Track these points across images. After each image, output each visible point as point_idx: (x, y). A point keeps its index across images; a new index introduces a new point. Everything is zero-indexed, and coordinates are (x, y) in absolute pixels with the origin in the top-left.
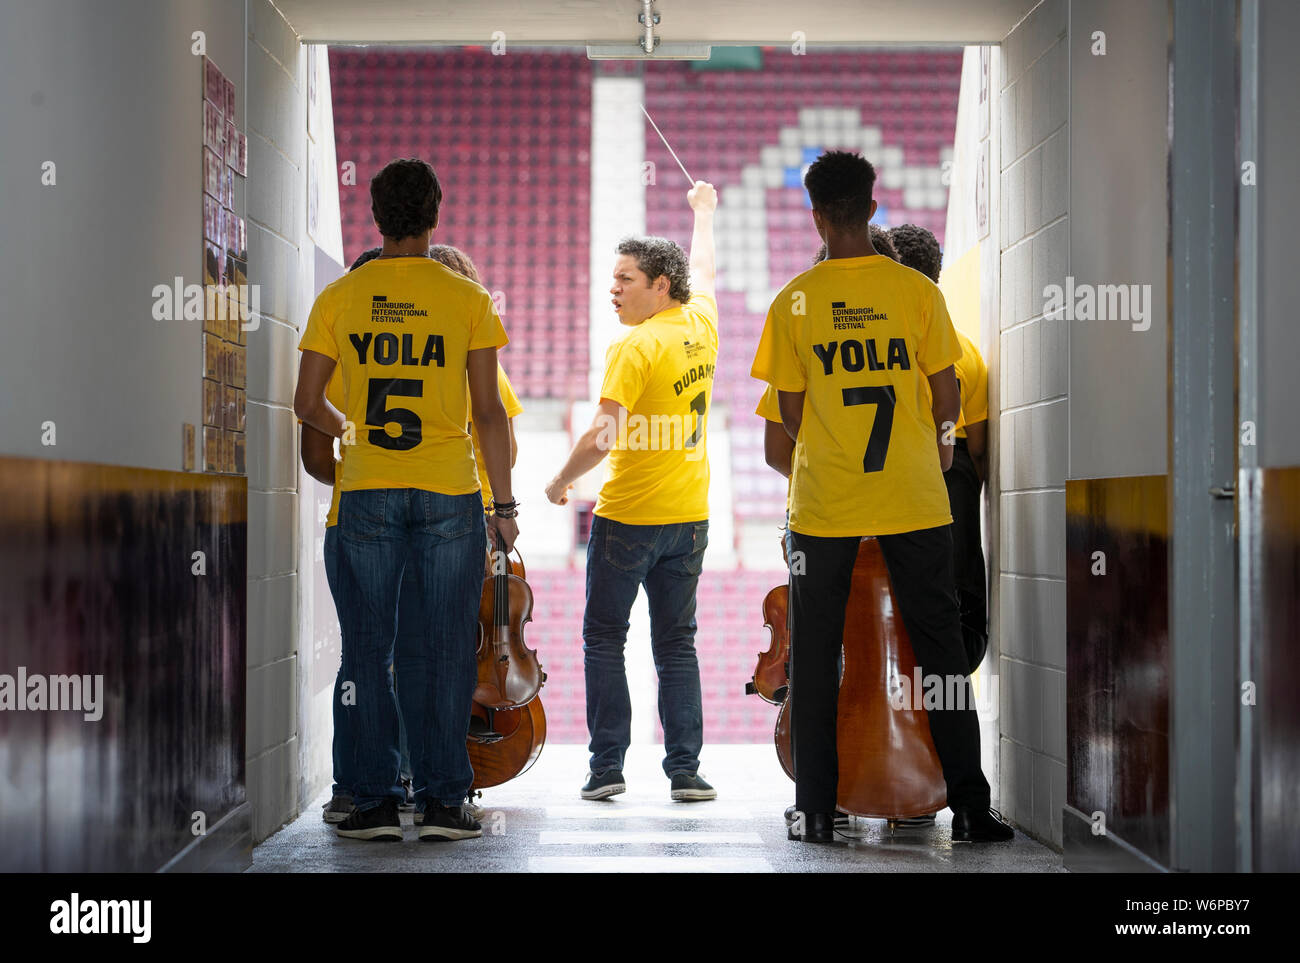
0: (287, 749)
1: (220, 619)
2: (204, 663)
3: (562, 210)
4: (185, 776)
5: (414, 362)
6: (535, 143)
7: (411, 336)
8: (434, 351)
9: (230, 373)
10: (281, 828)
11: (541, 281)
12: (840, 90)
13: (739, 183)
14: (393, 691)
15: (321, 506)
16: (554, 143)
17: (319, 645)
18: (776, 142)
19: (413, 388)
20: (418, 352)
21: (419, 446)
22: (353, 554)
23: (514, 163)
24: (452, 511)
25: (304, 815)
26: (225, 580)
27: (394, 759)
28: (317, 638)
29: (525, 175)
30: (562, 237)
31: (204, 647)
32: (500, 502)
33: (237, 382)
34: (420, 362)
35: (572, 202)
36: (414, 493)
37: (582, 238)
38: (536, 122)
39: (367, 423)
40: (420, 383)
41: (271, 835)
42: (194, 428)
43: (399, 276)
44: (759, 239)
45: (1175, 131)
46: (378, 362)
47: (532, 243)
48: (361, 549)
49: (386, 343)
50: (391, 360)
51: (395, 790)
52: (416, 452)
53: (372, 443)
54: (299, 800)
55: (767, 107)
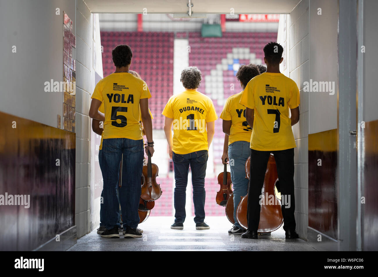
0: (87, 213)
1: (68, 172)
2: (63, 183)
3: (165, 77)
4: (58, 215)
5: (125, 102)
6: (157, 57)
7: (124, 95)
8: (131, 99)
9: (71, 103)
10: (85, 235)
11: (159, 96)
12: (244, 43)
13: (215, 69)
14: (117, 196)
15: (97, 146)
16: (163, 58)
17: (96, 185)
18: (226, 57)
19: (125, 109)
20: (126, 99)
21: (126, 126)
22: (107, 157)
23: (152, 63)
24: (135, 144)
25: (92, 232)
26: (69, 161)
27: (117, 215)
28: (95, 183)
29: (155, 67)
30: (165, 84)
31: (63, 179)
32: (149, 142)
33: (73, 106)
34: (127, 102)
35: (168, 74)
36: (125, 140)
37: (171, 84)
38: (158, 52)
39: (111, 119)
40: (127, 108)
41: (82, 237)
42: (60, 117)
43: (121, 78)
44: (221, 85)
45: (339, 30)
46: (115, 102)
47: (157, 86)
48: (109, 155)
49: (117, 96)
50: (118, 101)
51: (118, 224)
52: (126, 127)
53: (113, 125)
54: (90, 228)
55: (223, 48)
